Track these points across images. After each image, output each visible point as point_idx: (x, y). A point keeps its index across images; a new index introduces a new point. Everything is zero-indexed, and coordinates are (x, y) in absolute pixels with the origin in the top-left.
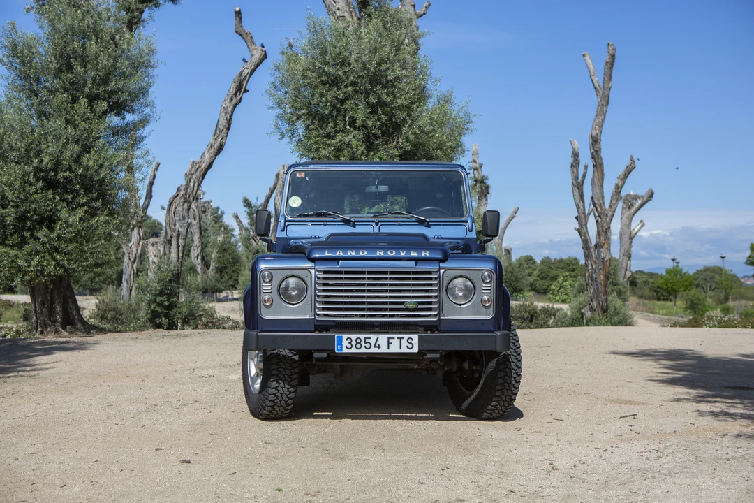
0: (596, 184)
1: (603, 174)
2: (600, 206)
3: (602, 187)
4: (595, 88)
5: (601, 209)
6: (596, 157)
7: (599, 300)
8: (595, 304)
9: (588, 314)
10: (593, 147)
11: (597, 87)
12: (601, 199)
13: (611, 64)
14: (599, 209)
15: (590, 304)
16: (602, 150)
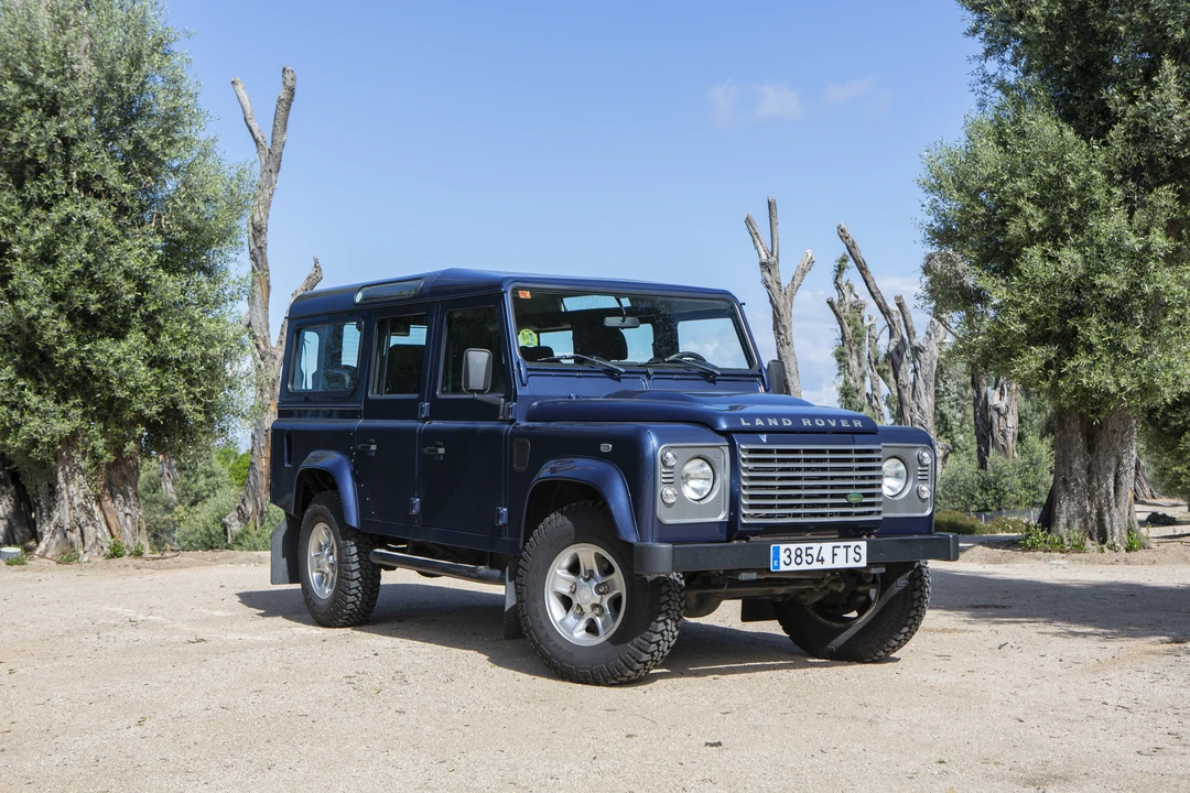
0: (258, 303)
1: (269, 287)
2: (264, 341)
3: (267, 309)
4: (256, 141)
5: (266, 347)
6: (259, 258)
7: (257, 501)
8: (250, 508)
9: (236, 527)
10: (255, 240)
11: (260, 139)
12: (265, 329)
13: (286, 103)
14: (262, 347)
15: (239, 508)
16: (268, 247)
